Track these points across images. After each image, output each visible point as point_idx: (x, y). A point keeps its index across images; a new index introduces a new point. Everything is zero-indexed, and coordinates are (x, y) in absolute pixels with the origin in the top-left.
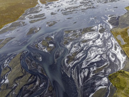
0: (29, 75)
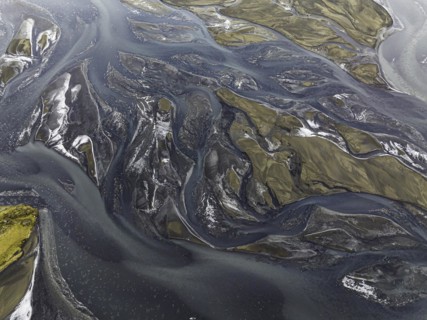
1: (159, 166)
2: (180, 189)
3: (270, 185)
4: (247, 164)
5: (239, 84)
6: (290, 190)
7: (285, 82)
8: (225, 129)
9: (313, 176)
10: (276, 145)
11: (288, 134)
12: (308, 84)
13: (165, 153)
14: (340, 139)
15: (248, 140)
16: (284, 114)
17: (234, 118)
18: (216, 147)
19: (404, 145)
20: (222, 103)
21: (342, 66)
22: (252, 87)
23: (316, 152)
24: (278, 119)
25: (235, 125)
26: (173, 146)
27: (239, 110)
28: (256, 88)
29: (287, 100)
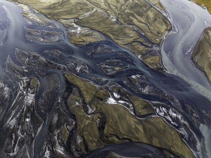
0: (94, 144)
1: (23, 124)
2: (32, 139)
3: (85, 137)
4: (74, 123)
5: (78, 69)
6: (96, 140)
7: (105, 68)
8: (65, 99)
9: (111, 131)
10: (93, 109)
11: (101, 102)
12: (117, 69)
13: (29, 115)
14: (131, 105)
15: (77, 106)
16: (101, 89)
17: (71, 92)
18: (58, 111)
19: (168, 109)
20: (67, 81)
21: (139, 56)
22: (85, 71)
23: (115, 115)
24: (97, 92)
25: (72, 96)
26: (34, 110)
27: (76, 86)
28: (88, 72)
29: (104, 79)
